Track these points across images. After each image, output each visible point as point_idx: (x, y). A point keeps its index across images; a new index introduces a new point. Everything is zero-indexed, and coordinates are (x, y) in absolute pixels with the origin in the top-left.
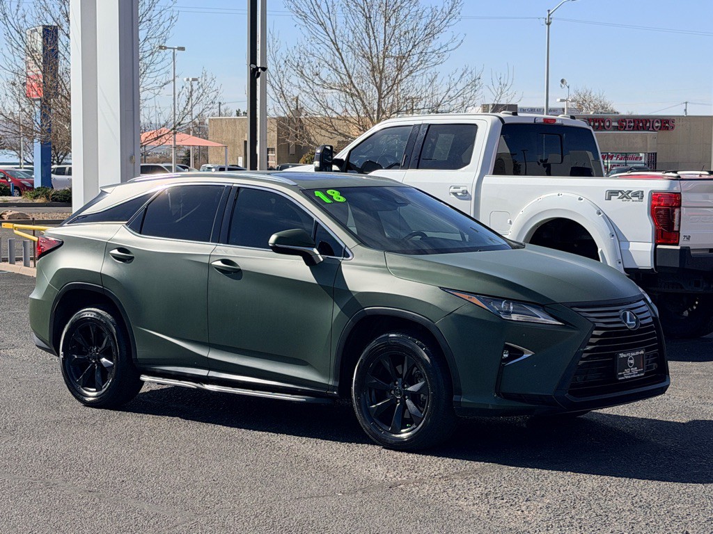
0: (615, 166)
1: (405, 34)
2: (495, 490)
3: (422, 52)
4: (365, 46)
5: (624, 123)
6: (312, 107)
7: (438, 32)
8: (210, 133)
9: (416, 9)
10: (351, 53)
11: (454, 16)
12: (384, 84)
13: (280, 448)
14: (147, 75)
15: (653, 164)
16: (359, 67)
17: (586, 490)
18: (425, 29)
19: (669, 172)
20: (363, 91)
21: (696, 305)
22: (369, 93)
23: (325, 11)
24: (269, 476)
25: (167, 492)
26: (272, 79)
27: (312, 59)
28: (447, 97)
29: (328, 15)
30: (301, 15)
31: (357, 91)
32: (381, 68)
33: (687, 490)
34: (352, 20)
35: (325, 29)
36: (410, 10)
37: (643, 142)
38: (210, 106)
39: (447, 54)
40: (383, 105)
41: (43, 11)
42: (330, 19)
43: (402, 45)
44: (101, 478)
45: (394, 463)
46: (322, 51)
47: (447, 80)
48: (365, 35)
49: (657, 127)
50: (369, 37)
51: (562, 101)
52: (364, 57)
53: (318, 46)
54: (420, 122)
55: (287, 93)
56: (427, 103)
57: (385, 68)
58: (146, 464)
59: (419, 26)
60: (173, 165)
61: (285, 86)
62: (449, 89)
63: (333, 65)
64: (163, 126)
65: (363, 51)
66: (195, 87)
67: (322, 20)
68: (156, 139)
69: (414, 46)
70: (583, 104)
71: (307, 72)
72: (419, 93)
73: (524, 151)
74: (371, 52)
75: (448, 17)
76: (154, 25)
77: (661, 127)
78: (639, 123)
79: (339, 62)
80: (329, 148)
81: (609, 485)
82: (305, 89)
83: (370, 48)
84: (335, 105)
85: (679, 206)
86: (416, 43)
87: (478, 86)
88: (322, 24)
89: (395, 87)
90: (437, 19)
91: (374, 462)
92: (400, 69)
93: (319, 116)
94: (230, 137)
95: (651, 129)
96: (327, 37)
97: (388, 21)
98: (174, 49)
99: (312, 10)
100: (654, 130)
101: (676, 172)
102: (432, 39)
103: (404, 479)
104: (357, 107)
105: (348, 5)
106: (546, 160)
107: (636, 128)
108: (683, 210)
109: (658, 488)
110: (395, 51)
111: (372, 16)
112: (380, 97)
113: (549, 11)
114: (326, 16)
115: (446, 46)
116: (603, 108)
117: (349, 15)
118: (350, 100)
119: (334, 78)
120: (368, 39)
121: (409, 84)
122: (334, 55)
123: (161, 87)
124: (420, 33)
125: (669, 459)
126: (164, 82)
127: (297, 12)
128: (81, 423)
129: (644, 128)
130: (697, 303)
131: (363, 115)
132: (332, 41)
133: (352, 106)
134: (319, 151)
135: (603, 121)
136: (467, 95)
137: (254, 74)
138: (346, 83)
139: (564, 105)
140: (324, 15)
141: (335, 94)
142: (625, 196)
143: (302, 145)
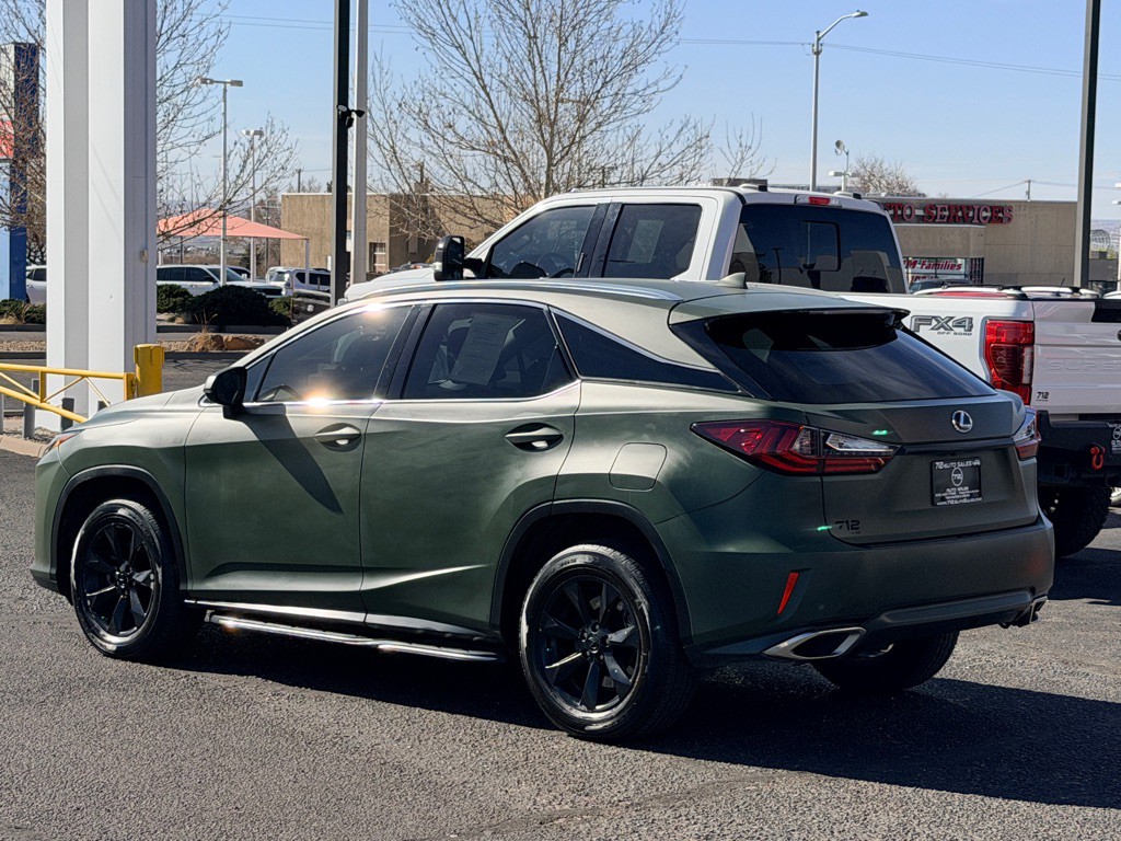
0: (919, 278)
1: (591, 64)
2: (722, 829)
3: (617, 94)
4: (528, 82)
5: (934, 212)
6: (442, 179)
7: (643, 62)
8: (283, 218)
9: (608, 25)
10: (504, 93)
11: (668, 36)
12: (556, 144)
13: (357, 749)
14: (179, 123)
15: (978, 275)
16: (519, 116)
17: (877, 830)
18: (623, 57)
19: (1008, 288)
20: (524, 154)
21: (1054, 505)
22: (533, 158)
23: (465, 25)
24: (334, 800)
25: (152, 831)
26: (378, 133)
27: (442, 101)
28: (656, 165)
29: (468, 32)
30: (426, 32)
31: (514, 153)
32: (552, 117)
33: (1050, 833)
34: (506, 41)
35: (465, 54)
36: (599, 27)
37: (964, 240)
38: (279, 175)
39: (657, 97)
40: (554, 176)
41: (13, 18)
42: (471, 38)
43: (585, 81)
44: (41, 804)
45: (550, 778)
46: (459, 88)
47: (656, 137)
48: (527, 65)
49: (985, 218)
50: (534, 68)
51: (837, 174)
52: (525, 99)
53: (452, 81)
54: (608, 201)
55: (403, 156)
56: (625, 174)
57: (558, 117)
58: (122, 777)
59: (614, 51)
60: (221, 267)
61: (398, 144)
62: (660, 152)
63: (476, 112)
64: (204, 205)
65: (524, 89)
66: (257, 143)
67: (459, 40)
68: (191, 225)
69: (605, 84)
70: (870, 180)
71: (435, 122)
72: (613, 158)
73: (776, 250)
74: (536, 91)
75: (659, 40)
76: (191, 43)
77: (991, 218)
78: (957, 211)
79: (485, 107)
80: (458, 240)
81: (916, 822)
82: (430, 149)
83: (535, 86)
84: (478, 176)
85: (1031, 343)
86: (608, 79)
87: (706, 148)
88: (459, 47)
89: (574, 148)
90: (641, 42)
91: (516, 775)
92: (582, 119)
93: (453, 193)
94: (316, 224)
95: (975, 221)
96: (467, 68)
97: (563, 43)
98: (225, 83)
99: (444, 25)
100: (980, 223)
101: (1019, 288)
102: (633, 72)
103: (566, 807)
104: (513, 178)
105: (500, 17)
106: (812, 266)
107: (953, 219)
108: (1038, 350)
109: (1000, 828)
110: (574, 91)
111: (538, 35)
112: (550, 164)
113: (818, 32)
114: (466, 34)
115: (656, 84)
116: (901, 187)
117: (503, 34)
118: (503, 168)
119: (477, 132)
120: (532, 71)
121: (596, 144)
122: (478, 95)
123: (200, 143)
124: (615, 62)
125: (1018, 773)
126: (205, 134)
127: (421, 27)
128: (21, 700)
129: (965, 220)
130: (1056, 501)
131: (523, 192)
132: (475, 73)
133: (506, 177)
134: (441, 246)
135: (900, 206)
136: (688, 163)
137: (344, 122)
138: (496, 140)
139: (840, 181)
140: (462, 33)
141: (479, 158)
142: (942, 326)
143: (426, 239)
